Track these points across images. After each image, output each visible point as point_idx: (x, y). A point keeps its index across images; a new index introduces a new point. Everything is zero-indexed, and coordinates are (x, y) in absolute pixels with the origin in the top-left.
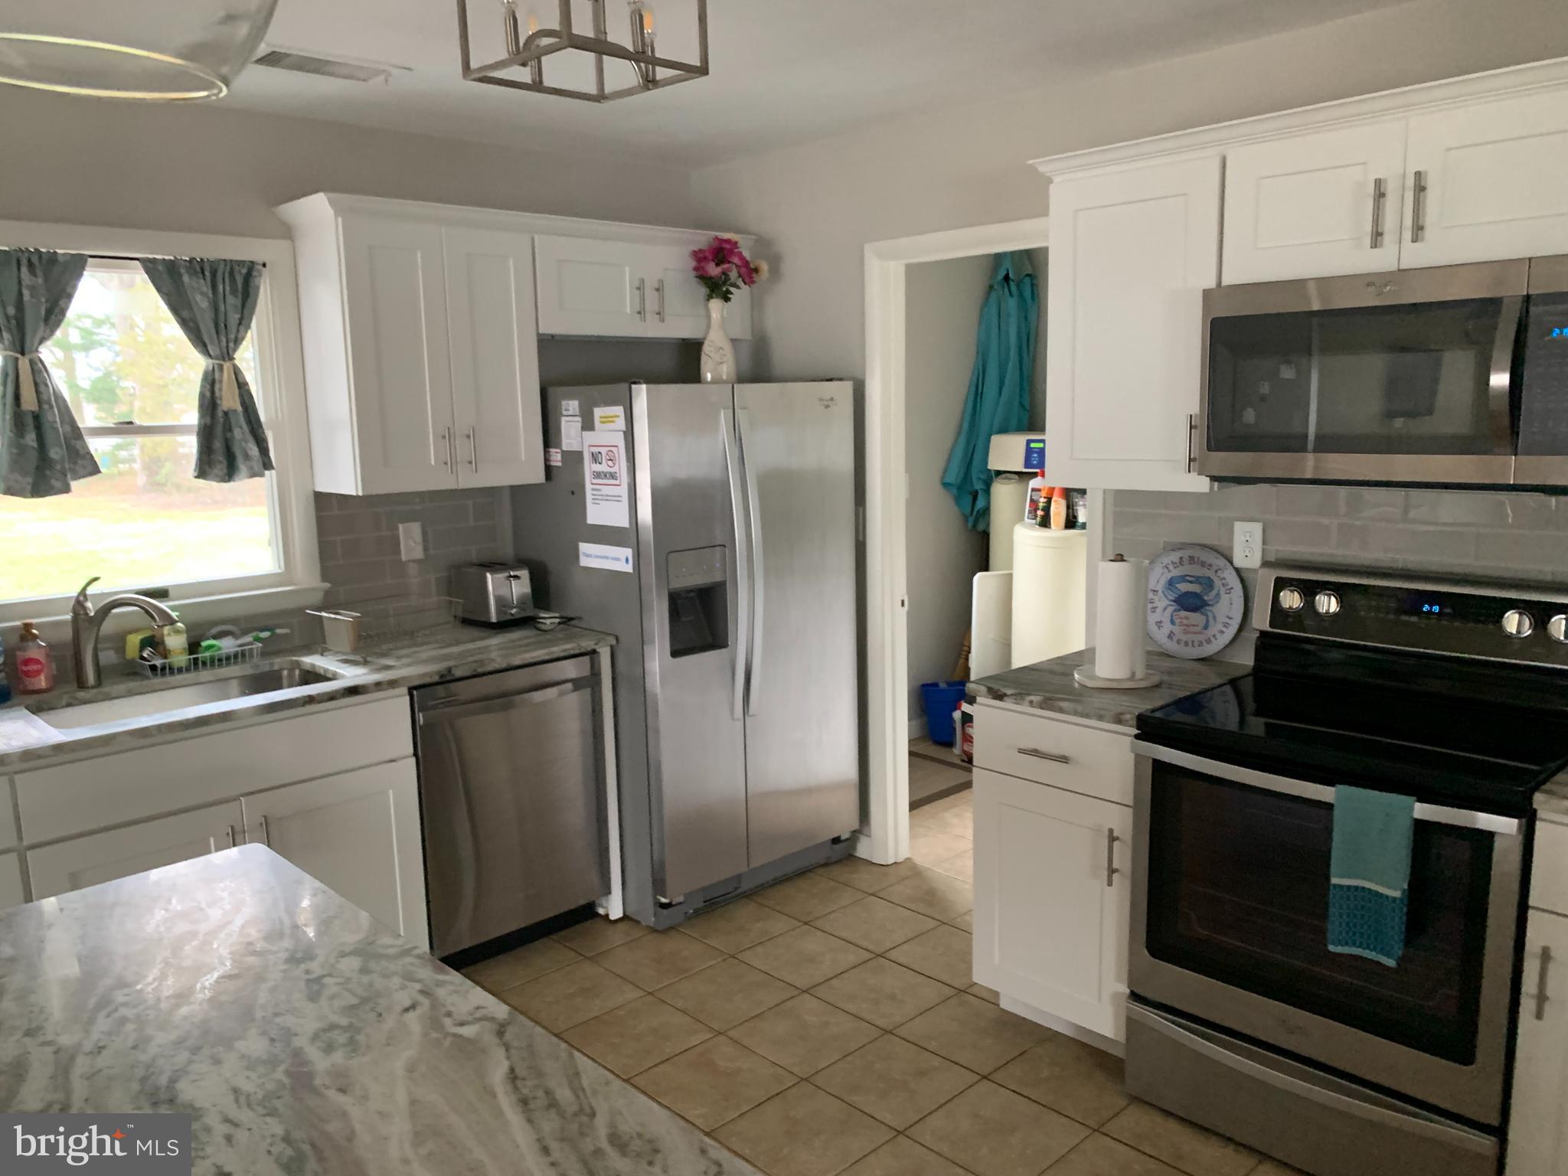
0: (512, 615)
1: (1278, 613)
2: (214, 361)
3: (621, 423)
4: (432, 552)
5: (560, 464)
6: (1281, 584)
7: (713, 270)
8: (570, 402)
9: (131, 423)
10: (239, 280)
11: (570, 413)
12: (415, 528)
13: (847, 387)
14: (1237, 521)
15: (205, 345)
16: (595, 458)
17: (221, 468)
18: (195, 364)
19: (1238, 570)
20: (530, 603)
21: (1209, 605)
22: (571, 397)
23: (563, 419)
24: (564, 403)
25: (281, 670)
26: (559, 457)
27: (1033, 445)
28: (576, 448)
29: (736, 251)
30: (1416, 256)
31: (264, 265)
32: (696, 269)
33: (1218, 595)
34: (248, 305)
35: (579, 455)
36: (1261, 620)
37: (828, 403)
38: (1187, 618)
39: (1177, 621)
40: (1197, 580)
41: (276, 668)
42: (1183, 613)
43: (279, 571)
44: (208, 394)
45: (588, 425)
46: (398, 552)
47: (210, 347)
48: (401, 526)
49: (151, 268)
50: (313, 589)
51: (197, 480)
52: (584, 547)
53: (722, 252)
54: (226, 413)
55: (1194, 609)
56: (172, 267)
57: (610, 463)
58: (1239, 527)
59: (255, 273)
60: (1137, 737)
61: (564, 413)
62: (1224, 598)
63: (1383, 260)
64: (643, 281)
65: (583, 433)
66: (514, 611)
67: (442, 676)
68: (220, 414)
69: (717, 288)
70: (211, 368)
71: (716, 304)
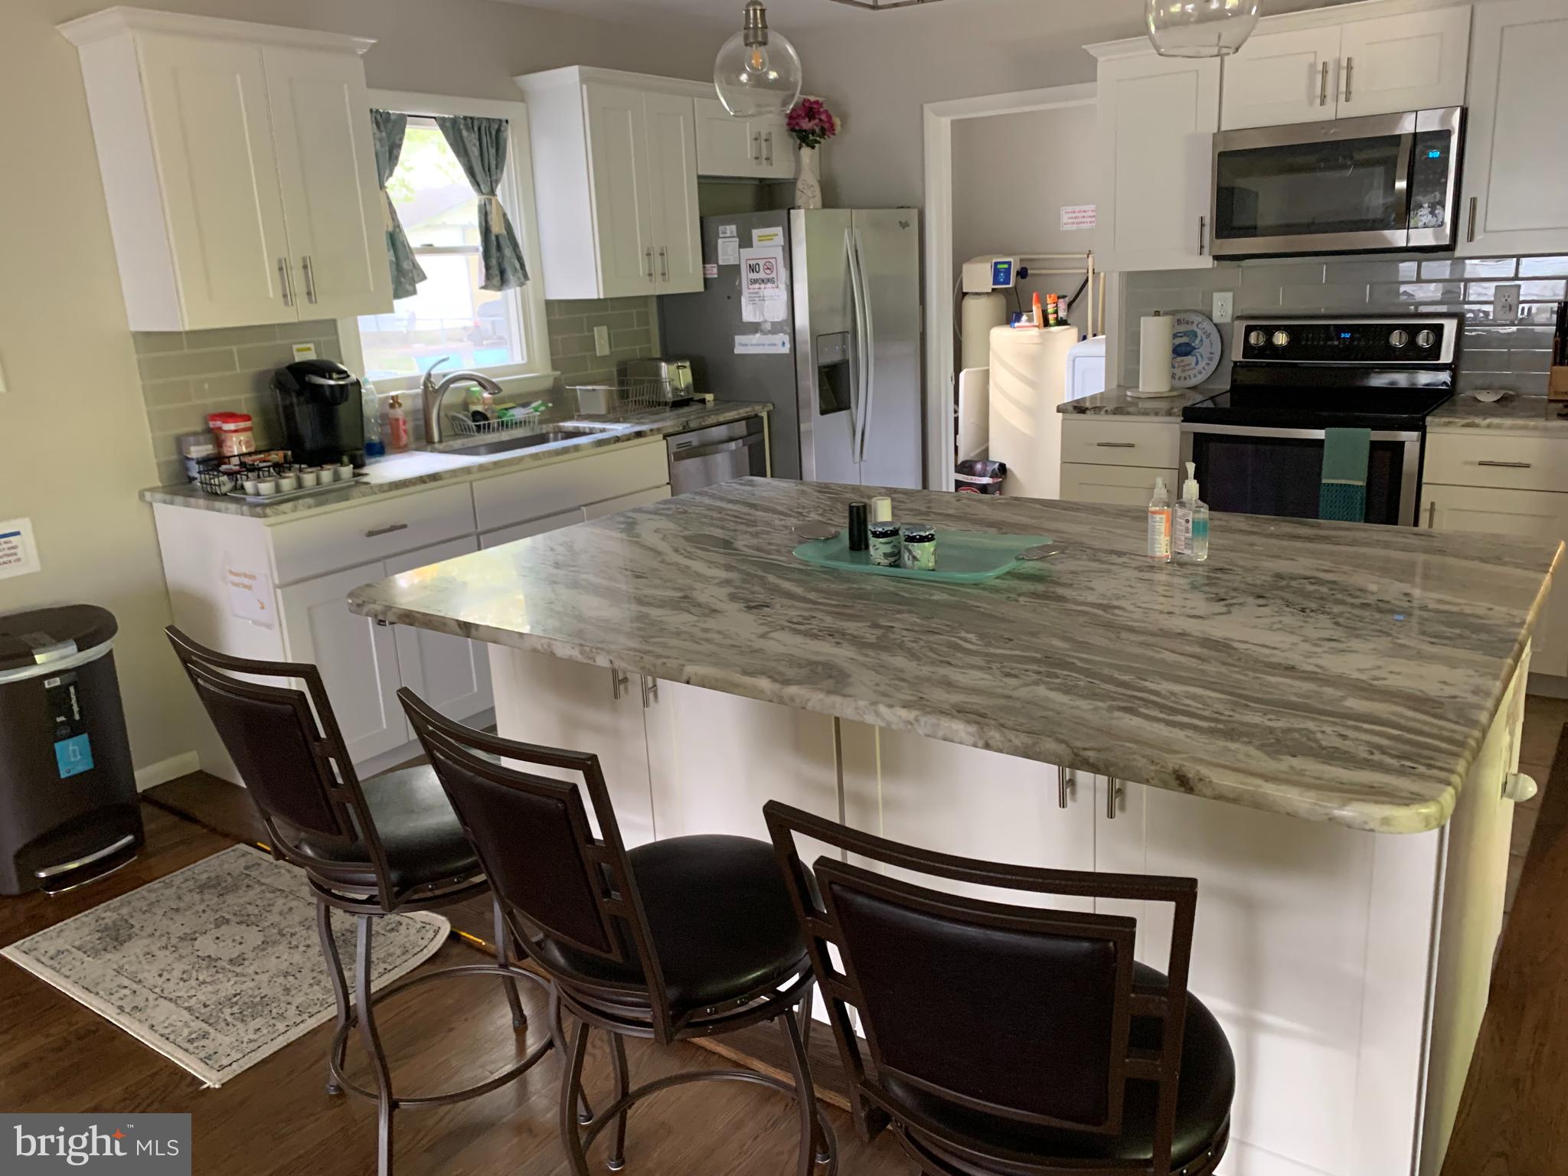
0: (682, 396)
1: (1248, 350)
2: (485, 197)
3: (780, 240)
4: (613, 349)
5: (716, 276)
6: (1249, 330)
7: (806, 125)
8: (728, 227)
9: (431, 245)
10: (494, 133)
11: (728, 235)
12: (604, 329)
13: (915, 212)
14: (1216, 291)
15: (479, 185)
16: (753, 269)
17: (496, 280)
18: (472, 199)
19: (1216, 325)
20: (692, 389)
21: (1195, 349)
22: (729, 223)
23: (720, 241)
24: (721, 228)
25: (548, 433)
26: (715, 270)
27: (999, 266)
28: (732, 261)
29: (821, 110)
30: (1347, 110)
31: (507, 121)
32: (789, 124)
33: (1201, 340)
34: (500, 152)
35: (736, 269)
36: (1237, 355)
37: (904, 225)
38: (1182, 361)
39: (1176, 365)
40: (1186, 334)
41: (544, 431)
42: (1179, 359)
43: (524, 362)
44: (484, 223)
45: (746, 242)
46: (595, 350)
47: (482, 187)
48: (595, 329)
49: (442, 123)
50: (548, 376)
51: (483, 291)
52: (738, 339)
53: (810, 110)
54: (497, 237)
55: (1186, 354)
56: (454, 121)
57: (768, 271)
58: (1216, 296)
59: (502, 129)
60: (1182, 421)
61: (721, 235)
62: (1206, 341)
63: (1326, 113)
64: (759, 133)
65: (741, 250)
66: (682, 394)
67: (684, 427)
68: (493, 238)
69: (805, 138)
70: (483, 203)
71: (806, 152)
